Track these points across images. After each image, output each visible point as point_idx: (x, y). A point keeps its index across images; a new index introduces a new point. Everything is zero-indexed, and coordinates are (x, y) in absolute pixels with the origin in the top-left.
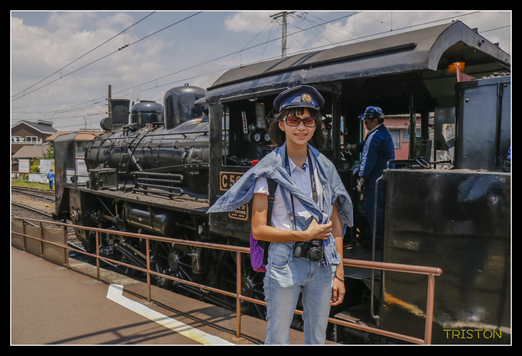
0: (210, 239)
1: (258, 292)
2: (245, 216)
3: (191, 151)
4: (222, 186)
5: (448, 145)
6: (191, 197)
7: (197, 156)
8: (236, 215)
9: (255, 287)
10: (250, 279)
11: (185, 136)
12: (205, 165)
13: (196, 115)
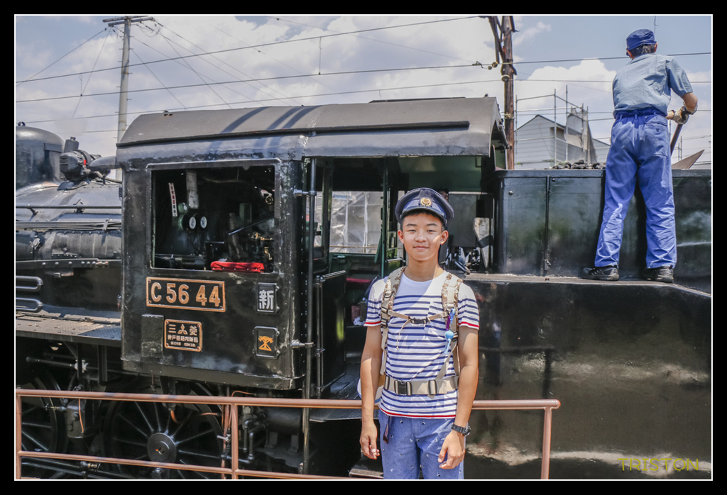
0: (106, 380)
1: (185, 452)
2: (197, 344)
3: (50, 239)
4: (150, 298)
5: (482, 243)
6: (49, 312)
7: (65, 246)
8: (180, 344)
9: (179, 447)
10: (169, 434)
11: (33, 211)
12: (85, 261)
13: (44, 176)
